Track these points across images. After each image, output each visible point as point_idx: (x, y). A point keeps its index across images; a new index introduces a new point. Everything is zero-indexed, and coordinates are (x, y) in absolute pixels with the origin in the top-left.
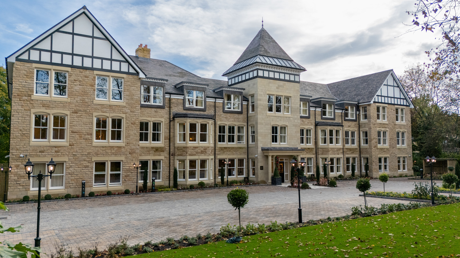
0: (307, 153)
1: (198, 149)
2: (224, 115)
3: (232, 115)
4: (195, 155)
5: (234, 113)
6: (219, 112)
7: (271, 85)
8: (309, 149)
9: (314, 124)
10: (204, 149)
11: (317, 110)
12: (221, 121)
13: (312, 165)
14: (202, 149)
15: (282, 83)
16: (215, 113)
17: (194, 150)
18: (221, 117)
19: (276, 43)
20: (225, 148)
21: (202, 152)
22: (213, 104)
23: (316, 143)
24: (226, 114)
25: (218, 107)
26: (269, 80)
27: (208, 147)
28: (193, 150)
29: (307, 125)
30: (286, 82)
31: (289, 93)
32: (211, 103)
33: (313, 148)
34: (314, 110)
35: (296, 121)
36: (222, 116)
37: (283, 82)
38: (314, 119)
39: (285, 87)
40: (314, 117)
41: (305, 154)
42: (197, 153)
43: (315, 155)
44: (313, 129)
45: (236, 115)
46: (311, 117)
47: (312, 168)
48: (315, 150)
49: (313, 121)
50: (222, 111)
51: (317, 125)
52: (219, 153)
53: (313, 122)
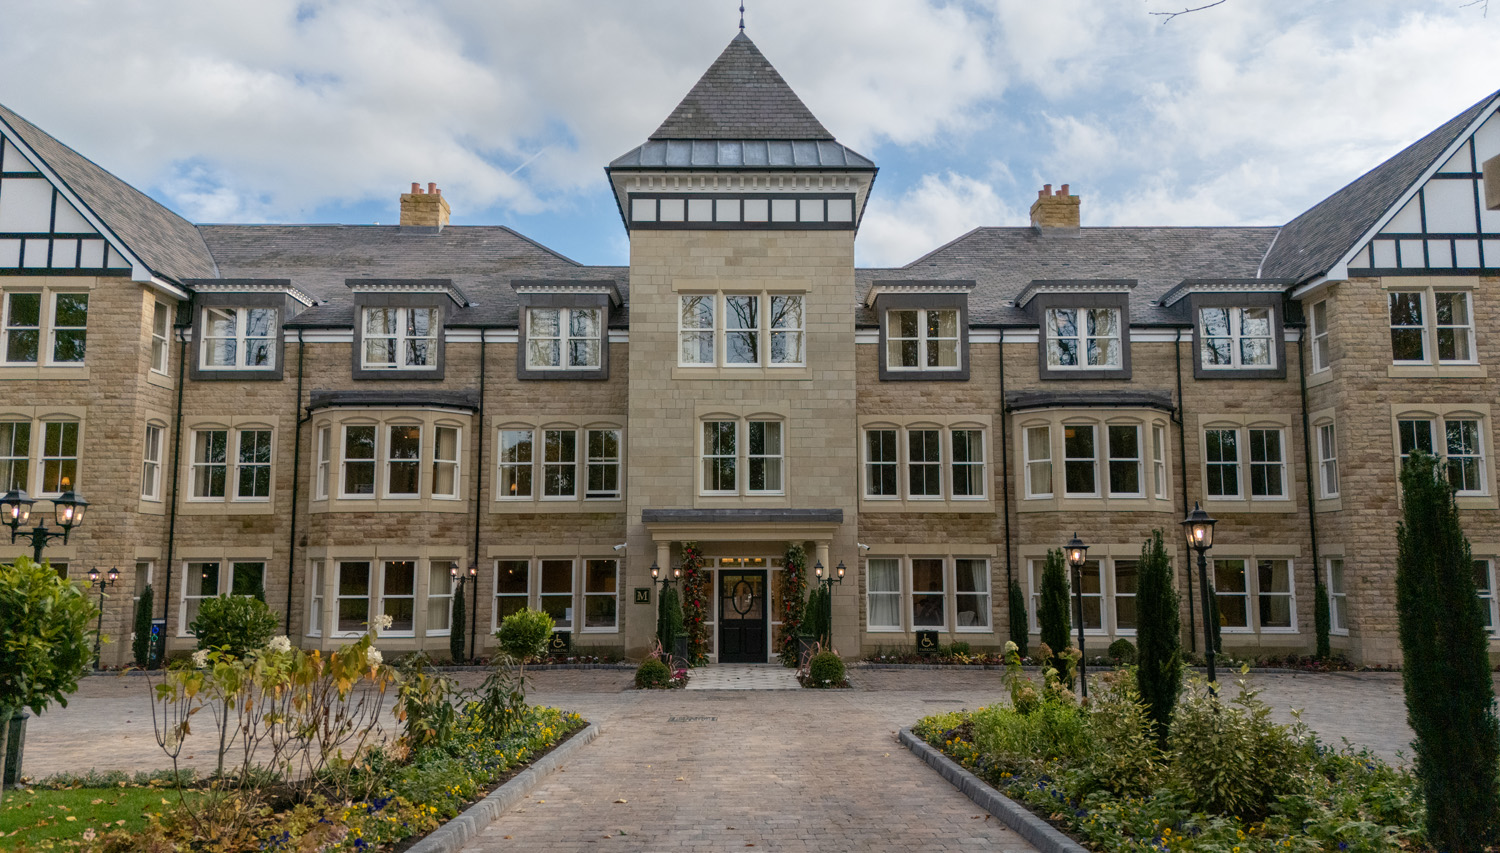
0: (952, 535)
1: (373, 521)
2: (521, 390)
3: (561, 388)
4: (360, 543)
5: (569, 380)
6: (502, 380)
7: (694, 252)
8: (962, 516)
9: (997, 405)
10: (399, 522)
11: (1006, 340)
12: (507, 414)
13: (988, 592)
14: (393, 521)
15: (754, 238)
16: (482, 382)
17: (358, 524)
18: (508, 398)
19: (781, 81)
20: (523, 516)
21: (389, 533)
22: (477, 352)
23: (1006, 490)
24: (531, 385)
25: (495, 362)
26: (686, 234)
27: (418, 514)
28: (353, 524)
29: (950, 410)
30: (781, 234)
31: (796, 277)
32: (470, 350)
33: (994, 515)
34: (996, 340)
35: (832, 394)
36: (517, 392)
37: (765, 234)
38: (998, 380)
39: (770, 253)
40: (997, 373)
41: (938, 539)
42: (369, 534)
43: (1002, 546)
44: (990, 429)
45: (581, 388)
46: (977, 375)
47: (989, 603)
48: (1001, 521)
49: (988, 393)
50: (512, 374)
51: (1009, 407)
52: (496, 535)
53: (991, 395)
